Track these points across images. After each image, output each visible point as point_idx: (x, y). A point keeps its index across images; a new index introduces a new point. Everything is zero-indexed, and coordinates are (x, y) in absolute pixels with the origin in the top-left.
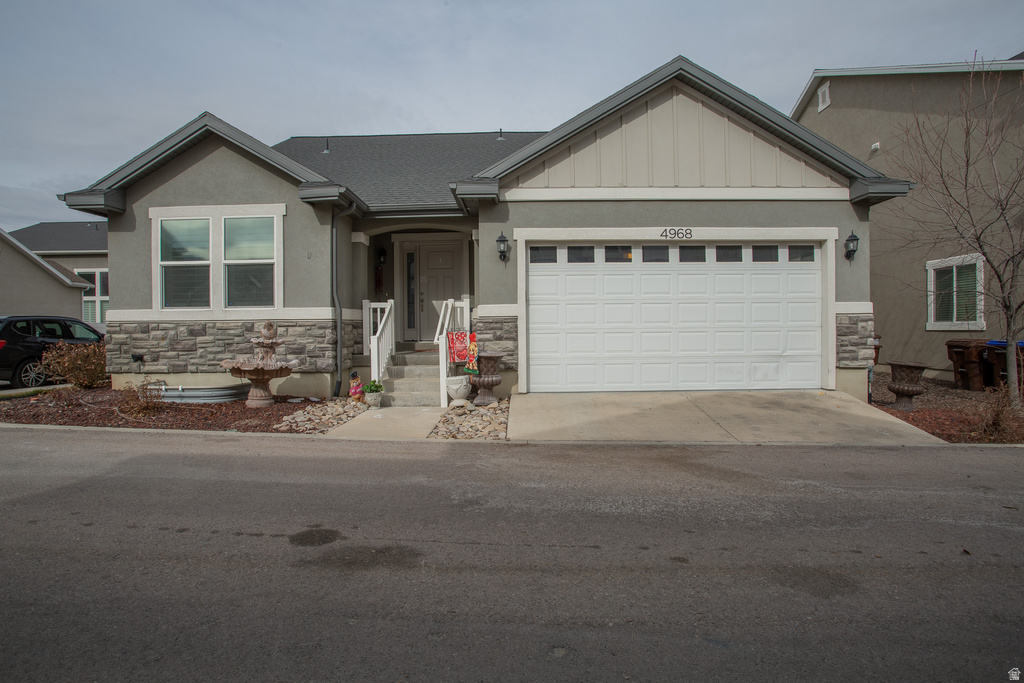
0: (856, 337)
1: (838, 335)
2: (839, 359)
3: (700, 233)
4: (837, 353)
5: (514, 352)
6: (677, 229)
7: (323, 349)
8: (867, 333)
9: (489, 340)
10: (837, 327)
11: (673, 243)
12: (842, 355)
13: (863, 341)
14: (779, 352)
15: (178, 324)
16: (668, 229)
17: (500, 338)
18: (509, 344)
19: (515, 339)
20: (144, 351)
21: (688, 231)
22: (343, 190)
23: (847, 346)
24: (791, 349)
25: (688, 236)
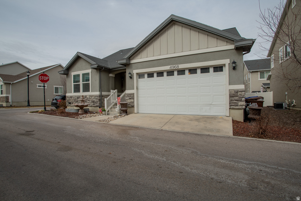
0: (237, 98)
1: (230, 97)
2: (230, 106)
3: (181, 66)
4: (230, 103)
5: (133, 102)
6: (174, 66)
7: (97, 101)
8: (242, 96)
9: (128, 99)
10: (229, 94)
11: (175, 70)
12: (231, 104)
13: (240, 99)
14: (211, 103)
15: (76, 96)
16: (172, 66)
17: (130, 99)
18: (132, 100)
19: (134, 99)
20: (71, 102)
21: (178, 66)
22: (97, 65)
23: (234, 101)
24: (215, 102)
25: (178, 67)
